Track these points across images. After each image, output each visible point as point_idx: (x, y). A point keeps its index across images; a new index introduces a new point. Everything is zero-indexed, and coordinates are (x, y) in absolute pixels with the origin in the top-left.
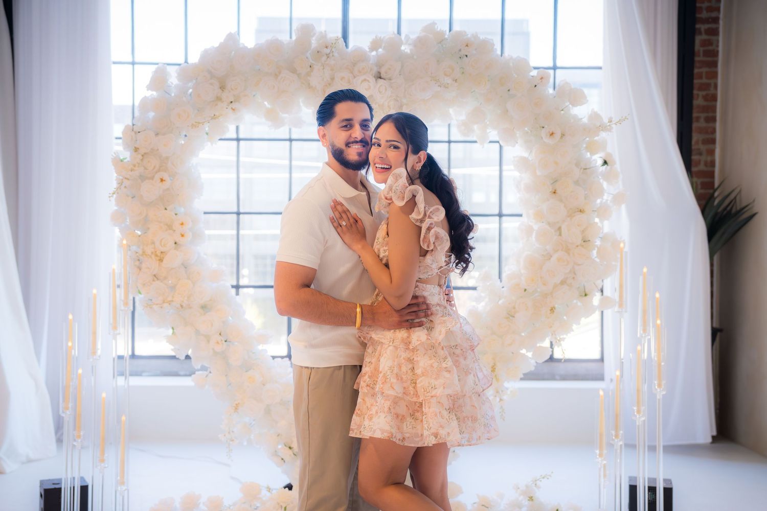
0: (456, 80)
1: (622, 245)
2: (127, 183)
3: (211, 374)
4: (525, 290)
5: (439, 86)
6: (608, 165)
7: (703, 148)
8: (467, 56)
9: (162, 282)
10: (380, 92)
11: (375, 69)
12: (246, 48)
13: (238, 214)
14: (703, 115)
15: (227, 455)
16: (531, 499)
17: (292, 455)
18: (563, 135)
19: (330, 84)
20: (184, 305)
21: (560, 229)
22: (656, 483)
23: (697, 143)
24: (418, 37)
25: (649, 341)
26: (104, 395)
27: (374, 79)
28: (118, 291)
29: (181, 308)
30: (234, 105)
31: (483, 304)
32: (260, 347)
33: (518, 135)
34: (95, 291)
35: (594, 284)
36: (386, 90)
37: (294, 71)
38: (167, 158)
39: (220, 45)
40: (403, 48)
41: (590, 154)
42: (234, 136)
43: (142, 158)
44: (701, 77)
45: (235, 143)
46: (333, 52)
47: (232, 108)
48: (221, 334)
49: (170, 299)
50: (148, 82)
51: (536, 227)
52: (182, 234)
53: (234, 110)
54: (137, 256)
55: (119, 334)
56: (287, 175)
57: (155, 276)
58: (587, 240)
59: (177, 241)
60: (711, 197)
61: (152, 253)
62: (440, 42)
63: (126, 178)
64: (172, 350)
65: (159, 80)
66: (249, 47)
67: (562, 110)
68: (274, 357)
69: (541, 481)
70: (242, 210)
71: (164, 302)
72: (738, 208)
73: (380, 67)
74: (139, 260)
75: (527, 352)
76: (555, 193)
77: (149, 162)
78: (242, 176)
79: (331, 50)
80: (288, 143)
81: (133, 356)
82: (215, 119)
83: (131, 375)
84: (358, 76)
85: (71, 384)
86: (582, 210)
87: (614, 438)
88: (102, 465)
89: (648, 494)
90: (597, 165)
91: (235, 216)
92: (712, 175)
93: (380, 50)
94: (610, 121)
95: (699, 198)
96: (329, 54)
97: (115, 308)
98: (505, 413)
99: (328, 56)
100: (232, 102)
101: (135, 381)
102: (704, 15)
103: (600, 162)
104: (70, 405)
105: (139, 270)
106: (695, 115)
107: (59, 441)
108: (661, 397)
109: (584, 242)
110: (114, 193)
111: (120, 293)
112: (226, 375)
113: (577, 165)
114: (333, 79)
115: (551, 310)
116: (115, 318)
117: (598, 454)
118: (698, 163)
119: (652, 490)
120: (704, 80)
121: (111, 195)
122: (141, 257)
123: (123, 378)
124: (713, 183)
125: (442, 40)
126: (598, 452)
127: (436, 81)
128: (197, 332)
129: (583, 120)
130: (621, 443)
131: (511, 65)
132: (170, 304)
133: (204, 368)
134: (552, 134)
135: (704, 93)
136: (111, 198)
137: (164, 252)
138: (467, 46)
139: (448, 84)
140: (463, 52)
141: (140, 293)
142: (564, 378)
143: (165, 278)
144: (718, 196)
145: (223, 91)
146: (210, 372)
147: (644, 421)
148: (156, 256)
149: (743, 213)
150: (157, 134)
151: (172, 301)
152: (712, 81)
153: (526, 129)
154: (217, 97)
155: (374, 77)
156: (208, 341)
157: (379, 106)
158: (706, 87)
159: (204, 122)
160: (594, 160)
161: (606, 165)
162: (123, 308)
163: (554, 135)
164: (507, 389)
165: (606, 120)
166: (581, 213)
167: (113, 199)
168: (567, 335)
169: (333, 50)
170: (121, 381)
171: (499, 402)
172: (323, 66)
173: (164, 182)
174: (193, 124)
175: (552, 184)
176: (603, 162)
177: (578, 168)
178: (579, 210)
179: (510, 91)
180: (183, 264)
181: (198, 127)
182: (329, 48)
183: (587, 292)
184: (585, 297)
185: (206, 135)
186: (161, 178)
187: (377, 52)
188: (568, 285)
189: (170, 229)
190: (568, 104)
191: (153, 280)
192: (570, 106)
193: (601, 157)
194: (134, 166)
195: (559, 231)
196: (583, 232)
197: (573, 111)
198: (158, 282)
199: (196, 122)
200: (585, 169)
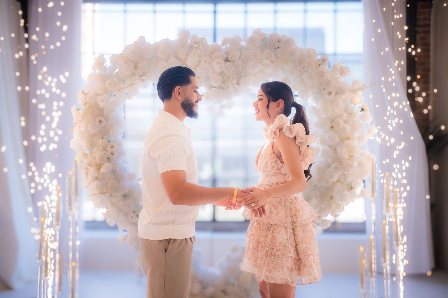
0: (273, 62)
2: (80, 123)
3: (129, 236)
4: (315, 186)
5: (262, 65)
8: (279, 48)
9: (100, 181)
10: (228, 69)
11: (225, 56)
12: (149, 44)
18: (336, 94)
19: (198, 65)
20: (113, 195)
21: (335, 149)
24: (250, 37)
27: (224, 62)
29: (110, 196)
30: (143, 78)
33: (310, 94)
36: (231, 68)
37: (177, 58)
38: (104, 109)
39: (135, 42)
40: (241, 43)
41: (354, 105)
43: (89, 108)
46: (200, 46)
47: (141, 79)
48: (135, 212)
49: (105, 191)
51: (321, 148)
52: (112, 153)
54: (86, 166)
57: (96, 177)
58: (352, 156)
59: (109, 157)
61: (94, 164)
62: (263, 40)
63: (79, 121)
65: (99, 63)
66: (151, 44)
67: (336, 79)
71: (101, 193)
73: (228, 55)
76: (332, 128)
77: (93, 111)
82: (131, 85)
84: (215, 60)
86: (349, 138)
90: (358, 111)
93: (228, 45)
94: (365, 85)
96: (198, 47)
97: (70, 197)
99: (197, 48)
100: (141, 76)
102: (421, 23)
103: (359, 109)
105: (86, 174)
109: (350, 157)
113: (346, 111)
114: (200, 62)
115: (331, 198)
116: (70, 204)
125: (264, 39)
127: (260, 62)
128: (121, 211)
129: (349, 84)
131: (305, 53)
132: (104, 194)
134: (330, 93)
137: (101, 164)
138: (279, 42)
139: (268, 64)
140: (277, 46)
143: (102, 179)
145: (136, 69)
148: (97, 166)
150: (98, 95)
153: (315, 90)
154: (133, 73)
155: (224, 60)
156: (127, 216)
157: (227, 77)
159: (124, 88)
160: (355, 108)
161: (363, 112)
166: (348, 140)
172: (194, 55)
173: (101, 123)
174: (118, 89)
175: (331, 122)
176: (361, 109)
177: (346, 113)
178: (347, 138)
179: (305, 68)
180: (112, 171)
181: (121, 90)
182: (197, 44)
183: (353, 186)
184: (351, 190)
185: (126, 95)
186: (100, 120)
187: (226, 46)
188: (341, 183)
189: (105, 150)
190: (339, 75)
191: (95, 180)
192: (341, 76)
193: (360, 106)
194: (84, 113)
195: (335, 151)
196: (349, 151)
197: (343, 79)
198: (97, 182)
199: (120, 88)
200: (350, 113)
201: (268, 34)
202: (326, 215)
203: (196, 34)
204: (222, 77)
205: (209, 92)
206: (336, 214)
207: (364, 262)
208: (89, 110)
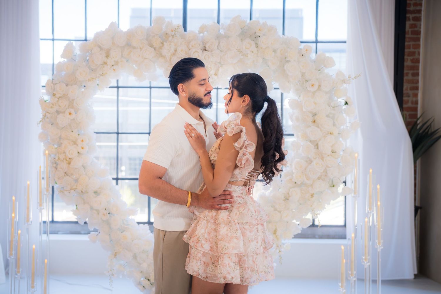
0: (253, 51)
1: (356, 155)
2: (48, 115)
3: (100, 234)
4: (296, 183)
5: (242, 55)
6: (348, 105)
7: (411, 92)
8: (259, 36)
9: (70, 177)
10: (205, 59)
11: (202, 45)
12: (122, 31)
13: (118, 133)
14: (411, 72)
15: (110, 284)
17: (150, 284)
18: (320, 86)
19: (174, 54)
20: (83, 191)
21: (317, 144)
23: (407, 89)
24: (229, 25)
25: (373, 215)
26: (34, 247)
28: (43, 181)
29: (81, 193)
30: (115, 67)
31: (269, 191)
32: (131, 217)
34: (28, 182)
35: (339, 179)
36: (209, 57)
37: (151, 46)
38: (73, 100)
39: (106, 29)
40: (220, 31)
41: (337, 98)
42: (116, 85)
43: (58, 99)
44: (410, 48)
45: (116, 89)
46: (176, 34)
47: (113, 69)
48: (106, 209)
49: (75, 187)
50: (61, 53)
51: (302, 144)
52: (82, 147)
53: (114, 70)
54: (55, 161)
55: (44, 209)
56: (148, 108)
57: (65, 173)
58: (334, 152)
59: (79, 151)
60: (415, 124)
61: (64, 159)
63: (48, 113)
64: (76, 219)
65: (68, 52)
66: (124, 31)
67: (320, 70)
68: (139, 223)
70: (120, 131)
71: (71, 189)
72: (433, 130)
73: (206, 44)
74: (56, 163)
75: (296, 221)
76: (314, 122)
77: (62, 102)
78: (120, 109)
79: (175, 33)
80: (149, 89)
81: (53, 222)
82: (103, 76)
83: (51, 233)
84: (191, 49)
85: (14, 239)
86: (331, 133)
87: (350, 275)
88: (33, 289)
90: (341, 104)
91: (116, 135)
92: (416, 109)
93: (205, 33)
94: (349, 77)
95: (407, 124)
96: (174, 35)
97: (41, 193)
98: (282, 259)
99: (173, 36)
100: (113, 65)
101: (53, 237)
102: (412, 8)
103: (344, 103)
104: (13, 253)
105: (56, 169)
106: (405, 71)
107: (7, 274)
108: (380, 250)
109: (333, 153)
110: (40, 122)
111: (44, 183)
112: (109, 235)
113: (329, 104)
114: (176, 51)
115: (311, 196)
116: (41, 199)
117: (340, 286)
118: (407, 102)
120: (412, 50)
121: (38, 123)
122: (57, 162)
123: (46, 235)
124: (417, 115)
125: (244, 27)
126: (340, 284)
127: (240, 52)
128: (92, 208)
129: (333, 76)
130: (355, 279)
131: (287, 42)
132: (74, 190)
133: (96, 230)
134: (313, 85)
135: (412, 58)
136: (39, 125)
137: (71, 158)
138: (260, 30)
139: (248, 54)
140: (257, 34)
141: (56, 184)
142: (321, 237)
143: (72, 174)
144: (419, 123)
145: (108, 58)
146: (99, 233)
147: (370, 265)
148: (67, 160)
149: (435, 134)
150: (67, 85)
151: (76, 189)
152: (416, 50)
153: (297, 82)
154: (104, 62)
155: (202, 50)
156: (98, 214)
158: (413, 54)
159: (96, 78)
160: (339, 102)
161: (347, 105)
162: (46, 193)
163: (314, 86)
164: (284, 244)
165: (347, 77)
166: (331, 135)
167: (40, 126)
168: (321, 211)
169: (176, 33)
170: (44, 237)
171: (279, 252)
172: (170, 43)
173: (71, 115)
174: (89, 79)
175: (313, 116)
176: (345, 103)
177: (329, 106)
178: (330, 133)
180: (83, 166)
181: (92, 81)
182: (174, 32)
183: (334, 184)
184: (333, 187)
185: (97, 86)
186: (70, 112)
187: (203, 34)
188: (322, 180)
189: (75, 144)
190: (323, 66)
191: (65, 176)
192: (324, 68)
193: (343, 100)
194: (53, 105)
195: (317, 146)
196: (332, 146)
197: (326, 71)
198: (67, 177)
199: (91, 78)
200: (333, 107)
201: (248, 22)
202: (307, 214)
203: (171, 21)
207: (344, 261)
208: (58, 101)
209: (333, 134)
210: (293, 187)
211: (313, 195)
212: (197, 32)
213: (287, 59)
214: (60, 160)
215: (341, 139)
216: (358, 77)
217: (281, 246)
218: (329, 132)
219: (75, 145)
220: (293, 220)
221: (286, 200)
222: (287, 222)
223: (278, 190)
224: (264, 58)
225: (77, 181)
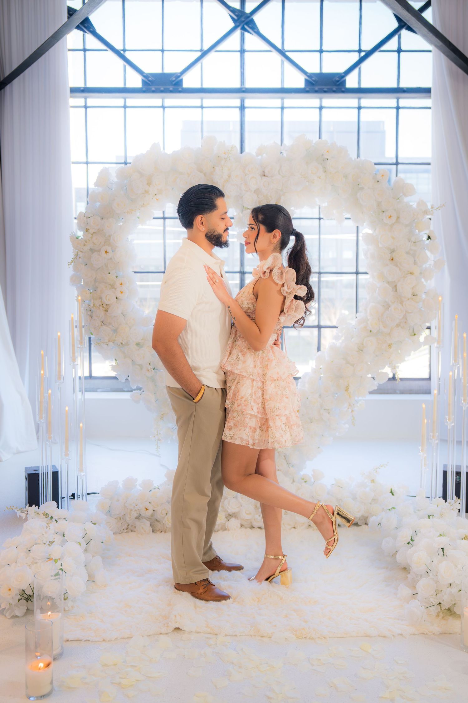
0: (320, 177)
1: (440, 298)
2: (81, 254)
3: (144, 393)
4: (371, 331)
5: (307, 182)
8: (327, 159)
9: (107, 326)
10: (265, 186)
11: (261, 169)
12: (166, 154)
15: (157, 449)
16: (373, 481)
18: (398, 218)
19: (228, 182)
20: (124, 343)
21: (396, 286)
22: (460, 469)
24: (292, 145)
25: (459, 368)
26: (67, 409)
27: (260, 177)
29: (121, 345)
30: (158, 197)
31: (341, 341)
34: (59, 334)
35: (421, 326)
36: (269, 184)
37: (201, 171)
38: (110, 236)
39: (147, 152)
40: (281, 153)
41: (419, 231)
42: (162, 215)
43: (91, 236)
45: (162, 221)
46: (229, 157)
47: (156, 199)
48: (151, 364)
49: (113, 338)
50: (95, 181)
51: (378, 285)
52: (122, 291)
53: (158, 200)
54: (89, 308)
57: (102, 322)
58: (416, 294)
59: (118, 297)
61: (100, 305)
62: (309, 149)
63: (80, 251)
65: (103, 178)
67: (398, 199)
69: (380, 469)
71: (109, 341)
73: (265, 168)
74: (91, 310)
76: (392, 260)
77: (96, 239)
78: (168, 242)
79: (228, 155)
81: (90, 377)
82: (144, 207)
84: (248, 174)
85: (44, 400)
86: (412, 273)
87: (432, 438)
88: (67, 457)
89: (456, 477)
90: (423, 239)
93: (264, 155)
94: (432, 208)
96: (227, 158)
97: (74, 345)
100: (156, 194)
103: (425, 238)
104: (44, 415)
105: (91, 318)
109: (413, 296)
110: (72, 262)
112: (155, 393)
113: (410, 239)
114: (230, 176)
115: (389, 346)
116: (74, 353)
119: (458, 474)
121: (69, 263)
122: (93, 309)
123: (80, 393)
125: (311, 147)
126: (420, 448)
127: (305, 177)
128: (134, 363)
129: (413, 206)
130: (437, 442)
131: (361, 166)
132: (113, 342)
133: (139, 388)
134: (390, 217)
136: (70, 265)
137: (109, 305)
138: (328, 152)
139: (314, 180)
140: (325, 157)
141: (94, 334)
143: (110, 324)
145: (149, 186)
146: (143, 391)
147: (454, 425)
148: (103, 307)
150: (102, 219)
151: (115, 340)
153: (372, 213)
154: (146, 191)
155: (260, 175)
156: (142, 369)
157: (264, 196)
159: (136, 209)
160: (421, 236)
161: (430, 240)
162: (79, 346)
163: (391, 217)
164: (357, 403)
165: (429, 207)
166: (412, 275)
167: (71, 266)
168: (400, 364)
169: (230, 155)
170: (79, 396)
171: (351, 412)
172: (223, 167)
173: (108, 253)
174: (127, 211)
175: (390, 253)
176: (428, 237)
177: (410, 241)
178: (410, 273)
179: (360, 185)
180: (122, 313)
181: (132, 213)
182: (227, 153)
183: (416, 333)
184: (414, 336)
185: (138, 219)
186: (106, 250)
187: (262, 156)
188: (402, 327)
189: (112, 288)
190: (402, 194)
191: (101, 325)
192: (403, 196)
193: (426, 234)
194: (86, 242)
195: (395, 288)
196: (413, 288)
197: (406, 199)
198: (104, 327)
199: (130, 210)
200: (414, 242)
201: (314, 142)
202: (383, 367)
203: (224, 141)
204: (258, 196)
205: (241, 215)
206: (395, 366)
207: (426, 421)
208: (92, 238)
209: (414, 274)
210: (368, 336)
211: (391, 345)
212: (254, 154)
213: (360, 186)
214: (96, 307)
215: (423, 280)
216: (442, 207)
217: (353, 404)
218: (408, 271)
219: (113, 290)
220: (368, 374)
221: (360, 351)
222: (362, 377)
223: (351, 340)
224: (333, 185)
225: (115, 331)
